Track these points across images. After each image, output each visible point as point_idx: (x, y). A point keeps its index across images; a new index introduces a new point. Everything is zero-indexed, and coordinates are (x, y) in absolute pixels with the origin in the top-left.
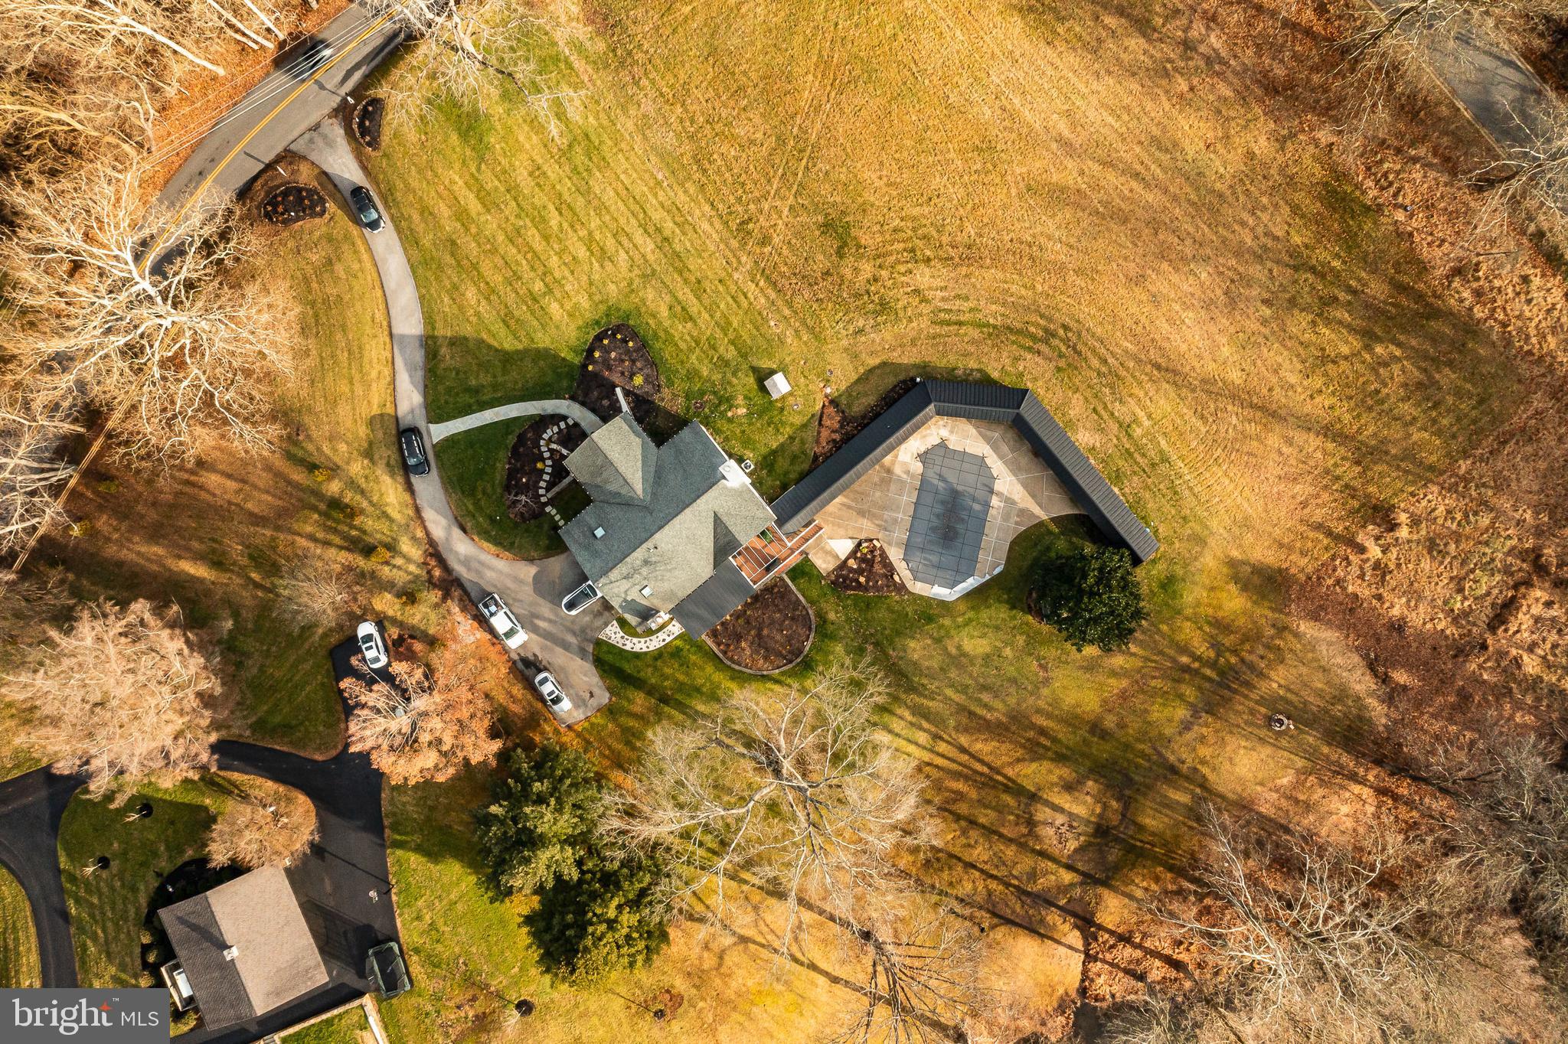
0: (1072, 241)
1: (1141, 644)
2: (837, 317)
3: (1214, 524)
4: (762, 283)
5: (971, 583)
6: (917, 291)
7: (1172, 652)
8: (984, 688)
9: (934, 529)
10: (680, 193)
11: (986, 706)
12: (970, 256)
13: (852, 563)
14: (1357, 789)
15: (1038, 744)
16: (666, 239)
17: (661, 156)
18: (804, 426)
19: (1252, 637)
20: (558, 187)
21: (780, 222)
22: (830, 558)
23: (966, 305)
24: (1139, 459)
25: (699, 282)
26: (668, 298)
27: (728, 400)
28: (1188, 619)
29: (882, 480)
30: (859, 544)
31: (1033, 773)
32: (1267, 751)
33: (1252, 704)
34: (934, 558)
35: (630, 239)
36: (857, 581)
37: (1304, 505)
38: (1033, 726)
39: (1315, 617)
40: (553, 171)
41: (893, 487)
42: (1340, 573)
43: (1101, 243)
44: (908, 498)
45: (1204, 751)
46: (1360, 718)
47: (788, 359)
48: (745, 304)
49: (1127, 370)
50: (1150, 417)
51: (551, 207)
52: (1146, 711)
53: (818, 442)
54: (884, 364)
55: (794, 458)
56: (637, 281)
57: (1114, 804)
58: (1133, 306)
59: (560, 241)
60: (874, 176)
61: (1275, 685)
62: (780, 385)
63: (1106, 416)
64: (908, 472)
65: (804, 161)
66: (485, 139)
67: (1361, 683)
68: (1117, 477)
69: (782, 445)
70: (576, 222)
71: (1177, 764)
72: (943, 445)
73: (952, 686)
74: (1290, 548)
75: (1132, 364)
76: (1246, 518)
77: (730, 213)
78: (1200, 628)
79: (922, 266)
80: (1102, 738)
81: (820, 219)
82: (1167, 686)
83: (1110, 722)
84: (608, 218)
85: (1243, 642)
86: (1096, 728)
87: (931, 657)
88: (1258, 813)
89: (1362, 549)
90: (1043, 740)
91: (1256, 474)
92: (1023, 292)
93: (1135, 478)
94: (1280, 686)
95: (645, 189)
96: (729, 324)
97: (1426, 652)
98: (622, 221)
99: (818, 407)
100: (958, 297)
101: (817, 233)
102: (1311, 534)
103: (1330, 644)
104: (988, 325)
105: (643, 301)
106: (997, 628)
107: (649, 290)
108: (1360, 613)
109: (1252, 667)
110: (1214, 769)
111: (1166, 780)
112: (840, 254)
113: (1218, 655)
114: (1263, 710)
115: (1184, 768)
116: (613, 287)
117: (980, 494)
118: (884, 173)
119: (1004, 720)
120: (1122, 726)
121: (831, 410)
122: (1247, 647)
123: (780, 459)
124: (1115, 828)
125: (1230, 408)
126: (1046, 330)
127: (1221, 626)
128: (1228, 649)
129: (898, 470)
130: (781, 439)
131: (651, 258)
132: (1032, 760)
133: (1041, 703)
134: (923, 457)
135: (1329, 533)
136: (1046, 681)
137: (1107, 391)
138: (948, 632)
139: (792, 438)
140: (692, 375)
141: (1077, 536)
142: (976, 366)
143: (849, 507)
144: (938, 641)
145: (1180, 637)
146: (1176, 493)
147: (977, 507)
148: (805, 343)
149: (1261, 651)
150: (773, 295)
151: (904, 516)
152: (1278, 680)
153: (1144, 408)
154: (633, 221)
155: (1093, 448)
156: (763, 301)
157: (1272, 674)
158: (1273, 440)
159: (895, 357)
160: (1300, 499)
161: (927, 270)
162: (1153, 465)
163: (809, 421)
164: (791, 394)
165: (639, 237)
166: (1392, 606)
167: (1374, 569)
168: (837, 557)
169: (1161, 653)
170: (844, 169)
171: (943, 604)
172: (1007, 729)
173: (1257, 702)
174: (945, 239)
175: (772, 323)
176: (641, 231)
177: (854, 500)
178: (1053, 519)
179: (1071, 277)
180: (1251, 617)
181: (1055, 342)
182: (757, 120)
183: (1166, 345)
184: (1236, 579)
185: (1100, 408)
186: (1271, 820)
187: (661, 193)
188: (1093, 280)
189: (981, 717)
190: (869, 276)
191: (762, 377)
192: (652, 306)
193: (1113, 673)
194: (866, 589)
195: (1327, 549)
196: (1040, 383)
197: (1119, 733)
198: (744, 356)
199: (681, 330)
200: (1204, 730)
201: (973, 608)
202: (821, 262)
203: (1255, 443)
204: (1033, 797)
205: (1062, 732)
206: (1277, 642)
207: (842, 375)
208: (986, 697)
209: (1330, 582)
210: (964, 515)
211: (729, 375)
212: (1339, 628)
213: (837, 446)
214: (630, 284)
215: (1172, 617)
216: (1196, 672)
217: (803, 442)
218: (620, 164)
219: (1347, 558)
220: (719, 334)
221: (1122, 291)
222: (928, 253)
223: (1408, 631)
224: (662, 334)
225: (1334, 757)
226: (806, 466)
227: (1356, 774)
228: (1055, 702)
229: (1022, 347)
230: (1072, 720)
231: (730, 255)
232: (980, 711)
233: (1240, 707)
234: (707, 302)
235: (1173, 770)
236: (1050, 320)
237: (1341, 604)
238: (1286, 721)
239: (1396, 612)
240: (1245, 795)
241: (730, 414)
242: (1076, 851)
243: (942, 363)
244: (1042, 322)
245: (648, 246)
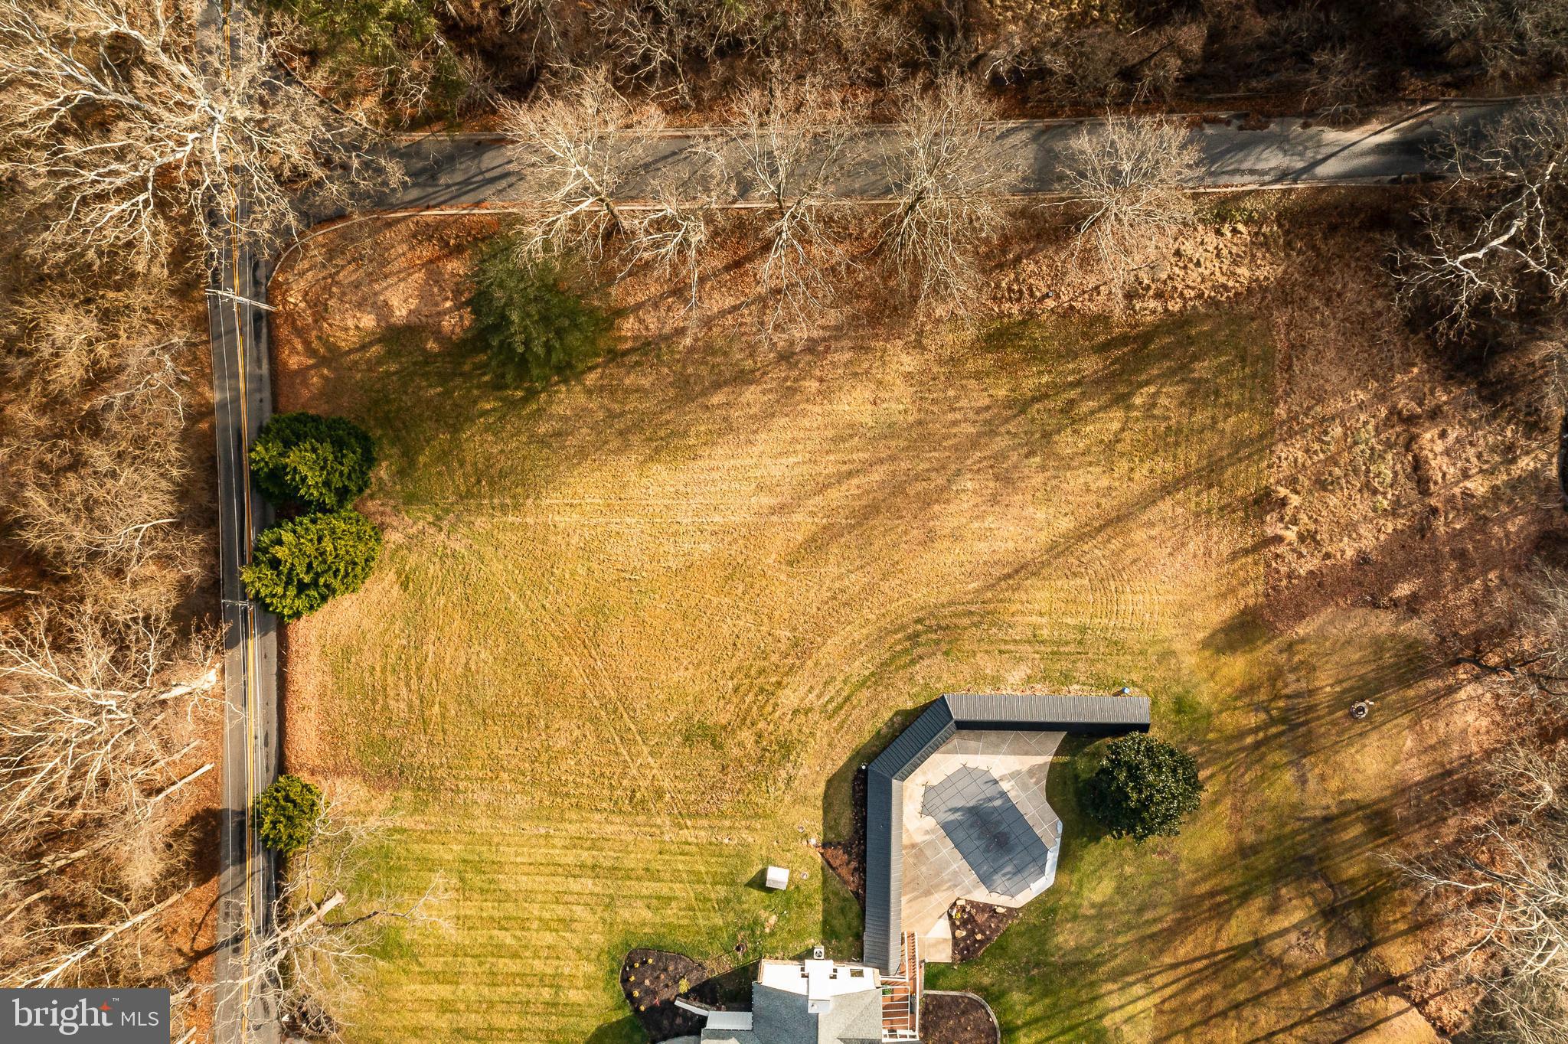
0: (858, 562)
1: (1208, 763)
2: (764, 788)
3: (1164, 633)
4: (689, 823)
5: (1052, 857)
6: (796, 712)
7: (1235, 746)
8: (1141, 910)
9: (987, 850)
10: (568, 826)
11: (1155, 921)
12: (801, 649)
13: (961, 933)
14: (1462, 695)
15: (1219, 905)
16: (594, 867)
17: (527, 818)
18: (825, 882)
19: (1275, 676)
20: (484, 915)
21: (655, 771)
22: (941, 947)
23: (838, 684)
24: (1067, 649)
25: (647, 870)
26: (639, 903)
27: (755, 922)
28: (1220, 712)
29: (916, 856)
30: (950, 916)
31: (1238, 929)
32: (1374, 737)
33: (1328, 719)
34: (1009, 869)
35: (571, 893)
36: (976, 941)
37: (1208, 553)
38: (1202, 898)
39: (1300, 616)
40: (470, 909)
41: (928, 853)
42: (1284, 569)
43: (878, 544)
44: (947, 849)
45: (1334, 784)
46: (1410, 646)
47: (764, 852)
48: (694, 849)
49: (990, 601)
50: (1041, 614)
51: (495, 932)
52: (1264, 802)
53: (845, 882)
54: (829, 782)
55: (842, 911)
56: (606, 915)
57: (1316, 886)
58: (946, 558)
59: (526, 947)
60: (681, 672)
61: (1328, 689)
62: (778, 876)
63: (1011, 647)
64: (927, 832)
65: (625, 715)
66: (402, 941)
67: (1383, 623)
68: (1066, 677)
69: (824, 911)
70: (523, 924)
71: (1324, 813)
72: (929, 789)
73: (1119, 933)
74: (1232, 591)
75: (989, 595)
76: (1181, 606)
77: (616, 803)
78: (1235, 708)
79: (780, 692)
80: (1256, 853)
81: (679, 739)
82: (1257, 770)
83: (1249, 837)
84: (540, 897)
85: (1274, 686)
86: (1244, 851)
87: (1083, 932)
88: (1417, 784)
89: (1278, 539)
90: (1218, 899)
91: (1153, 570)
92: (864, 631)
93: (1079, 664)
94: (1332, 686)
95: (543, 850)
96: (700, 873)
97: (1400, 556)
98: (552, 887)
99: (819, 859)
100: (826, 684)
101: (687, 750)
102: (1236, 566)
103: (1332, 622)
104: (867, 679)
105: (625, 922)
106: (1104, 864)
107: (621, 912)
108: (1328, 580)
109: (1298, 695)
110: (1354, 789)
111: (1332, 831)
112: (717, 746)
113: (1267, 711)
114: (1340, 714)
115: (1334, 810)
116: (595, 937)
117: (990, 791)
118: (685, 663)
119: (1178, 915)
120: (1260, 830)
121: (830, 851)
122: (1280, 684)
123: (835, 922)
124: (1335, 900)
125: (1086, 548)
126: (909, 638)
127: (1250, 689)
128: (1270, 701)
129: (919, 838)
130: (820, 908)
131: (598, 890)
132: (1228, 919)
133: (1190, 877)
134: (926, 810)
135: (1246, 552)
136: (1176, 860)
137: (994, 630)
138: (1074, 906)
139: (826, 900)
140: (713, 933)
141: (1085, 746)
142: (891, 714)
143: (916, 898)
144: (1075, 918)
145: (1230, 729)
146: (1116, 643)
147: (997, 803)
148: (763, 829)
149: (1292, 677)
150: (705, 822)
151: (959, 864)
152: (1326, 683)
153: (1031, 614)
154: (558, 879)
155: (1029, 677)
156: (703, 833)
157: (1318, 684)
158: (1139, 535)
159: (831, 769)
160: (1200, 553)
161: (787, 691)
162: (1080, 643)
163: (824, 875)
164: (792, 872)
165: (574, 885)
166: (1343, 552)
167: (1303, 542)
168: (945, 940)
169: (1229, 754)
170: (657, 692)
171: (1050, 892)
172: (1188, 919)
173: (1331, 713)
174: (774, 658)
175: (726, 841)
176: (571, 880)
177: (915, 889)
178: (1056, 754)
179: (885, 586)
180: (1260, 663)
181: (923, 639)
182: (564, 724)
183: (996, 558)
184: (1220, 651)
185: (1003, 647)
186: (1431, 779)
187: (556, 841)
188: (901, 571)
189: (1161, 931)
190: (753, 738)
191: (759, 882)
192: (636, 919)
193: (1215, 803)
194: (988, 939)
195: (1255, 564)
196: (945, 676)
197: (1264, 836)
198: (733, 883)
199: (671, 914)
200: (1317, 771)
201: (1072, 872)
202: (711, 766)
203: (1129, 551)
204: (1258, 943)
205: (1226, 880)
206: (1296, 659)
207: (811, 821)
208: (1149, 915)
209: (1284, 583)
210: (995, 817)
211: (737, 907)
212: (1325, 605)
213: (861, 870)
214: (604, 922)
215: (1209, 724)
216: (1266, 740)
217: (836, 894)
218: (507, 854)
219: (1277, 556)
220: (700, 888)
221: (928, 556)
222: (773, 680)
223: (1373, 557)
224: (663, 930)
225: (1422, 691)
226: (856, 908)
227: (1450, 686)
228: (1198, 865)
229: (904, 667)
230: (1223, 864)
231: (647, 829)
232: (1158, 927)
233: (1323, 730)
234: (668, 876)
235: (1327, 819)
236: (903, 628)
237: (1308, 588)
238: (1363, 704)
239: (1350, 553)
240: (1394, 782)
241: (767, 930)
242: (1327, 945)
243: (867, 737)
244: (900, 636)
245: (588, 884)
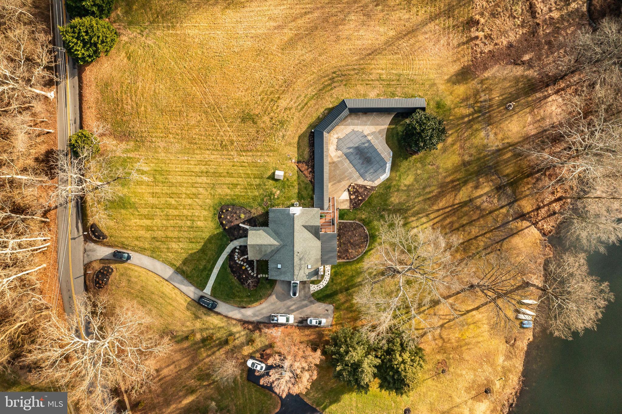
0: (309, 49)
1: (450, 129)
2: (274, 140)
3: (432, 76)
4: (244, 154)
5: (389, 166)
6: (286, 109)
7: (461, 121)
8: (424, 188)
9: (363, 164)
10: (196, 156)
11: (430, 192)
12: (288, 84)
14: (550, 99)
15: (455, 186)
16: (207, 172)
17: (180, 153)
18: (298, 177)
19: (477, 93)
20: (164, 192)
21: (230, 133)
22: (345, 203)
23: (302, 98)
24: (393, 83)
25: (228, 173)
26: (225, 186)
27: (271, 194)
28: (455, 108)
29: (334, 167)
30: (349, 190)
31: (463, 195)
32: (515, 117)
33: (497, 110)
34: (372, 171)
35: (198, 183)
36: (359, 200)
37: (449, 44)
38: (448, 183)
39: (486, 69)
40: (157, 189)
41: (340, 166)
42: (479, 50)
43: (317, 42)
44: (347, 163)
45: (500, 136)
46: (529, 80)
47: (274, 165)
48: (246, 164)
49: (362, 64)
50: (382, 69)
51: (168, 199)
52: (472, 144)
53: (307, 177)
54: (300, 137)
55: (306, 188)
56: (212, 192)
57: (493, 177)
58: (345, 47)
59: (180, 205)
60: (240, 93)
61: (497, 98)
62: (279, 174)
63: (371, 82)
64: (339, 157)
65: (218, 111)
66: (131, 202)
67: (519, 71)
68: (393, 94)
69: (298, 188)
70: (179, 195)
71: (497, 148)
72: (339, 139)
73: (416, 197)
74: (459, 59)
75: (362, 62)
76: (438, 65)
77: (215, 146)
78: (460, 107)
79: (279, 101)
80: (470, 164)
81: (239, 120)
82: (470, 131)
83: (467, 158)
84: (185, 185)
85: (476, 98)
86: (465, 164)
87: (401, 196)
88: (532, 136)
89: (477, 38)
90: (455, 183)
91: (427, 51)
92: (312, 77)
93: (398, 89)
94: (498, 97)
95: (186, 166)
96: (248, 174)
97: (525, 43)
98: (190, 181)
99: (296, 168)
100: (297, 98)
101: (243, 125)
102: (460, 49)
103: (498, 71)
104: (314, 96)
105: (219, 194)
106: (409, 169)
107: (218, 190)
108: (496, 54)
109: (485, 101)
110: (508, 138)
111: (500, 155)
112: (255, 123)
113: (473, 108)
114: (502, 108)
115: (500, 147)
116: (208, 200)
117: (364, 140)
118: (241, 89)
119: (439, 190)
120: (471, 155)
121: (300, 165)
122: (478, 97)
123: (302, 193)
124: (501, 183)
125: (400, 43)
126: (330, 79)
127: (467, 99)
128: (474, 104)
129: (336, 160)
130: (297, 187)
131: (208, 181)
132: (459, 192)
133: (444, 174)
134: (338, 149)
135: (464, 44)
136: (438, 167)
137: (364, 76)
138: (398, 185)
139: (299, 184)
140: (254, 198)
141: (401, 121)
142: (323, 110)
143: (335, 184)
144: (398, 190)
145: (458, 115)
146: (412, 80)
147: (366, 145)
148: (273, 156)
149: (482, 94)
150: (251, 154)
151: (351, 169)
152: (496, 96)
153: (378, 69)
154: (193, 178)
155: (378, 94)
156: (250, 158)
157: (493, 96)
158: (421, 38)
159: (300, 132)
160: (445, 44)
161: (281, 101)
162: (398, 80)
163: (298, 174)
164: (285, 173)
165: (199, 180)
166: (502, 42)
167: (486, 39)
168: (347, 200)
169: (458, 125)
170: (230, 101)
171: (388, 180)
172: (443, 192)
173: (498, 108)
174: (277, 87)
175: (259, 161)
176: (198, 178)
177: (334, 180)
178: (390, 125)
179: (320, 59)
180: (470, 88)
181: (336, 79)
182: (193, 115)
183: (364, 47)
184: (454, 83)
185: (367, 82)
186: (538, 133)
187: (191, 162)
188: (326, 52)
189: (433, 197)
190: (269, 119)
191: (272, 177)
192: (224, 193)
193: (453, 145)
194: (364, 199)
195: (468, 48)
196: (345, 94)
197: (472, 158)
198: (262, 178)
199: (238, 191)
200: (493, 131)
201: (397, 171)
202: (252, 131)
203: (417, 44)
204: (471, 201)
205: (458, 176)
206: (484, 87)
207: (292, 153)
208: (428, 190)
209: (479, 55)
210: (366, 150)
211: (264, 187)
212: (496, 64)
213: (313, 172)
214: (211, 194)
215: (450, 113)
216: (473, 119)
217: (303, 182)
218: (172, 167)
219: (476, 44)
220: (249, 180)
221: (338, 46)
222: (277, 96)
223: (514, 44)
224: (235, 197)
225: (534, 98)
226: (311, 187)
227: (545, 96)
228: (447, 170)
229: (328, 91)
230: (456, 169)
231: (228, 157)
232: (430, 196)
233: (495, 115)
234: (236, 175)
235: (499, 150)
236: (328, 75)
237: (488, 57)
238: (511, 104)
239: (505, 43)
240: (523, 135)
241: (276, 197)
242: (498, 201)
243: (314, 119)
244: (327, 78)
245: (204, 179)
